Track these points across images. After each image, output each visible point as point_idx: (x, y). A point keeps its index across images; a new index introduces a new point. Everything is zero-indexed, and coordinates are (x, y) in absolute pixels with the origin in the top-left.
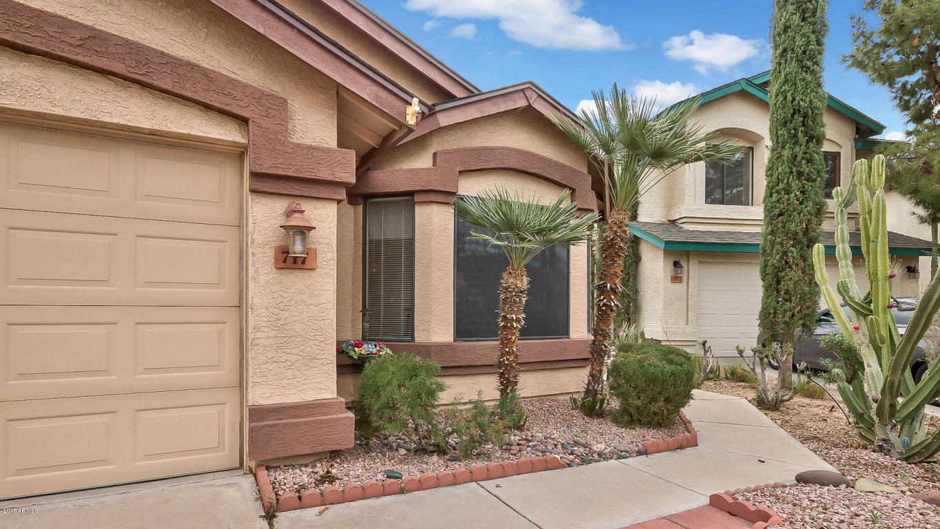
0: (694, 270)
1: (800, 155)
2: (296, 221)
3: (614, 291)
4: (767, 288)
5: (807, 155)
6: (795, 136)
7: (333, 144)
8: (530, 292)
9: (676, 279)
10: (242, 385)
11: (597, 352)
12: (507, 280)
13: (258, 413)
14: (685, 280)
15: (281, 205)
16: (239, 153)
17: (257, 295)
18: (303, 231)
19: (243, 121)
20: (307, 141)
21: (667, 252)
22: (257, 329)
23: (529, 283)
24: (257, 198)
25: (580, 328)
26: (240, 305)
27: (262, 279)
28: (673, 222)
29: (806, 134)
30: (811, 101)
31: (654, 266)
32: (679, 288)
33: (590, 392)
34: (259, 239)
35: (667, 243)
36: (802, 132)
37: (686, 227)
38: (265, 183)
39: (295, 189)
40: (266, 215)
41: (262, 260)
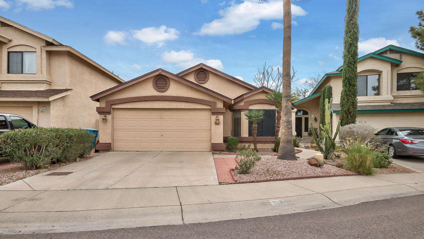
1: (347, 90)
2: (217, 118)
5: (349, 90)
6: (346, 84)
7: (223, 107)
10: (211, 141)
13: (213, 144)
15: (215, 116)
16: (211, 109)
17: (212, 128)
18: (218, 120)
19: (211, 106)
20: (219, 107)
22: (213, 133)
24: (213, 115)
26: (211, 130)
27: (213, 126)
29: (349, 84)
30: (350, 75)
34: (213, 121)
36: (348, 84)
38: (213, 113)
39: (217, 114)
40: (214, 118)
41: (213, 123)
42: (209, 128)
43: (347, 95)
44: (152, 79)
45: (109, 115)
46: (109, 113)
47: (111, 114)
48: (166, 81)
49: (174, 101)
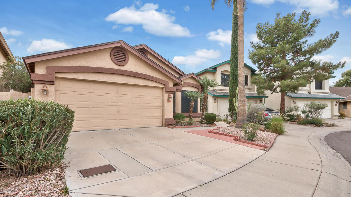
0: (218, 100)
2: (169, 96)
3: (205, 105)
4: (230, 104)
7: (173, 87)
8: (194, 105)
9: (215, 102)
10: (163, 116)
11: (203, 114)
12: (191, 103)
13: (166, 120)
14: (217, 103)
15: (167, 94)
17: (165, 105)
18: (170, 98)
19: (165, 85)
20: (171, 87)
21: (213, 97)
22: (165, 109)
23: (194, 104)
24: (166, 94)
25: (199, 111)
26: (163, 106)
27: (166, 103)
28: (215, 90)
31: (210, 100)
32: (216, 104)
33: (201, 120)
34: (165, 98)
35: (213, 95)
37: (217, 91)
38: (166, 92)
39: (169, 92)
40: (166, 96)
41: (166, 101)
42: (161, 105)
43: (234, 85)
44: (110, 50)
45: (51, 86)
46: (52, 83)
47: (54, 85)
48: (124, 55)
49: (132, 76)
